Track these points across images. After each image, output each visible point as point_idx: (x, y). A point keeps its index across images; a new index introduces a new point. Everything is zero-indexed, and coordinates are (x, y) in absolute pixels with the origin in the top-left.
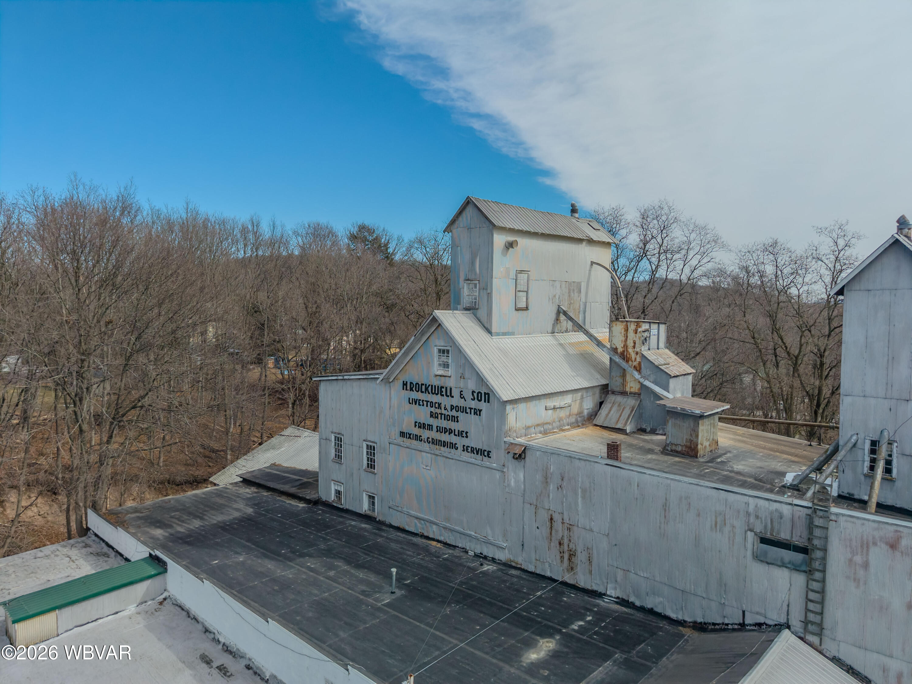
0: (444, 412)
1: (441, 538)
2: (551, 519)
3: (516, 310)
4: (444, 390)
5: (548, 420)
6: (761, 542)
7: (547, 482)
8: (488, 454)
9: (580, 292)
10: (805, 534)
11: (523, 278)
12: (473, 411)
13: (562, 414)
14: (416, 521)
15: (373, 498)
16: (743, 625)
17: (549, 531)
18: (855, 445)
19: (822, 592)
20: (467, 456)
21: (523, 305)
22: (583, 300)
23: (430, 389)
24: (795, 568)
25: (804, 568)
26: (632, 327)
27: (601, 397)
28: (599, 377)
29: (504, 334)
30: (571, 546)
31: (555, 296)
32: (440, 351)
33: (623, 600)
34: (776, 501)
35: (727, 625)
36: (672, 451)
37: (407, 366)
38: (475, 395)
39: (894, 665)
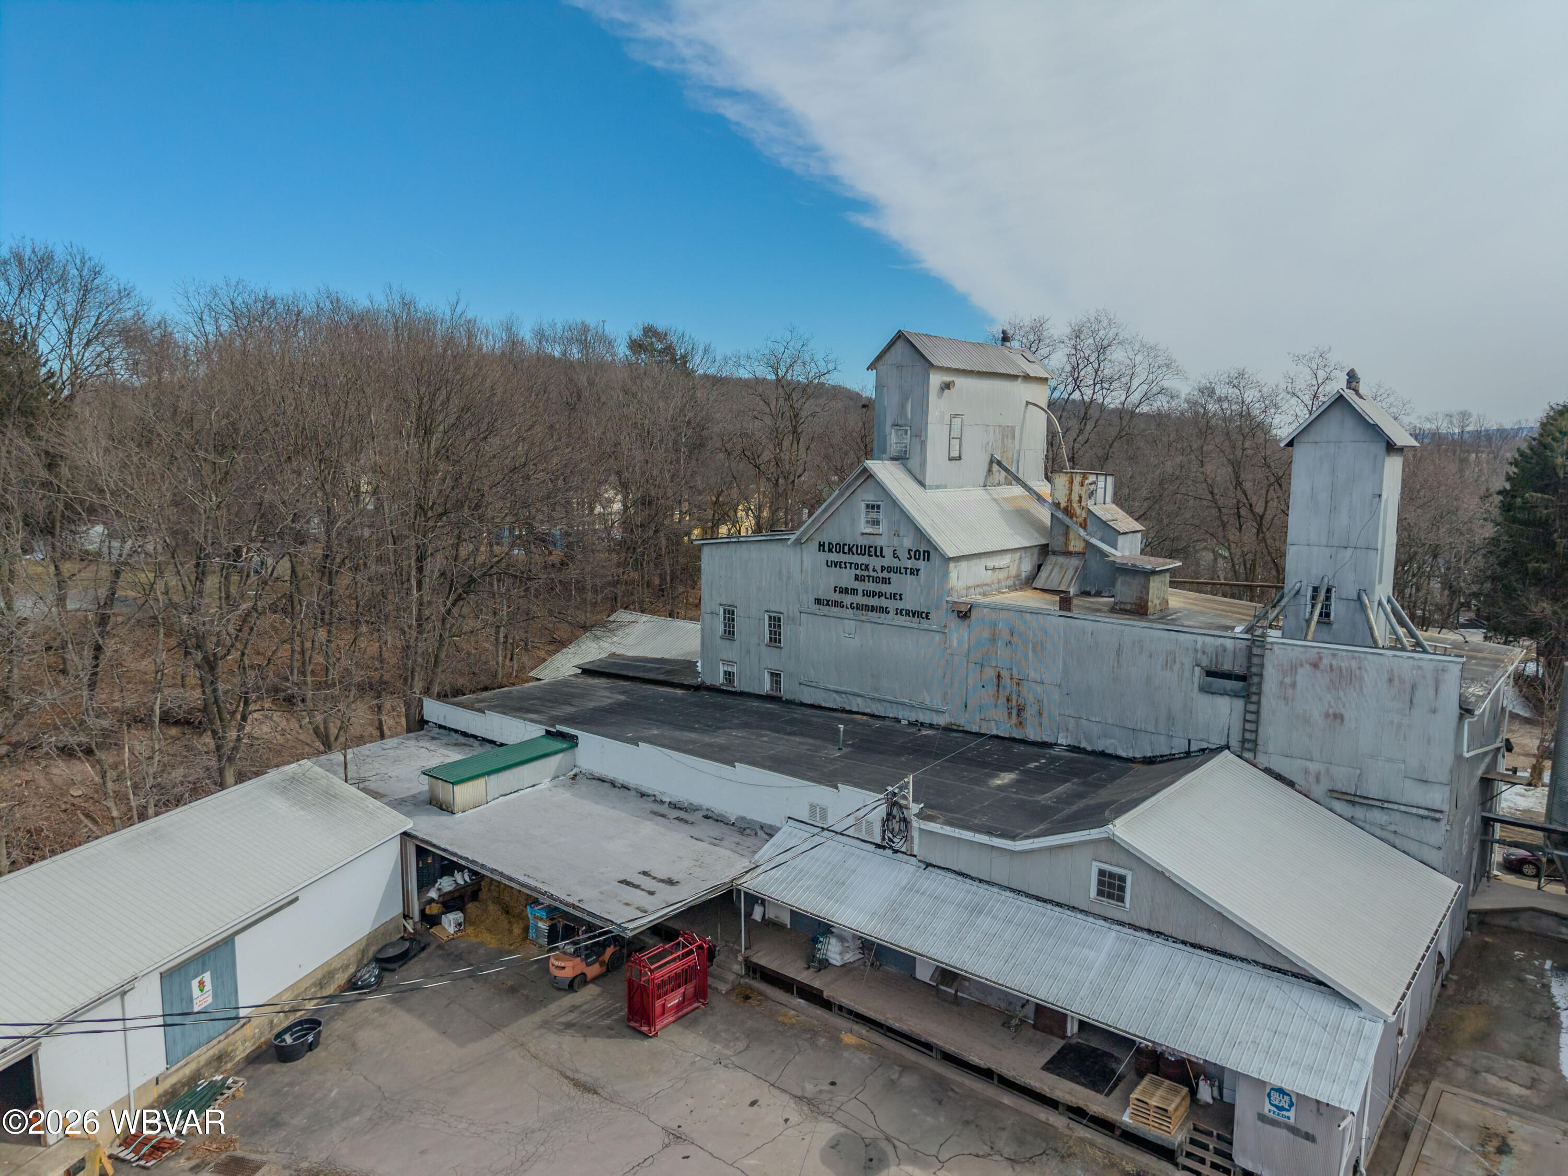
0: (872, 573)
1: (868, 711)
2: (999, 676)
3: (950, 459)
4: (872, 550)
5: (988, 581)
6: (1207, 676)
7: (994, 640)
8: (927, 616)
9: (1014, 438)
10: (1245, 664)
11: (957, 422)
12: (909, 571)
13: (1001, 575)
14: (835, 695)
15: (778, 675)
16: (1188, 754)
17: (995, 688)
18: (1298, 592)
19: (1257, 713)
20: (901, 620)
21: (955, 454)
22: (1017, 447)
23: (854, 549)
24: (1235, 695)
25: (1243, 694)
26: (1077, 479)
27: (1039, 559)
28: (1037, 535)
29: (937, 487)
30: (1020, 701)
31: (988, 443)
32: (868, 506)
33: (1074, 747)
34: (1221, 637)
35: (1174, 755)
36: (1120, 610)
37: (825, 525)
38: (912, 553)
39: (1313, 767)
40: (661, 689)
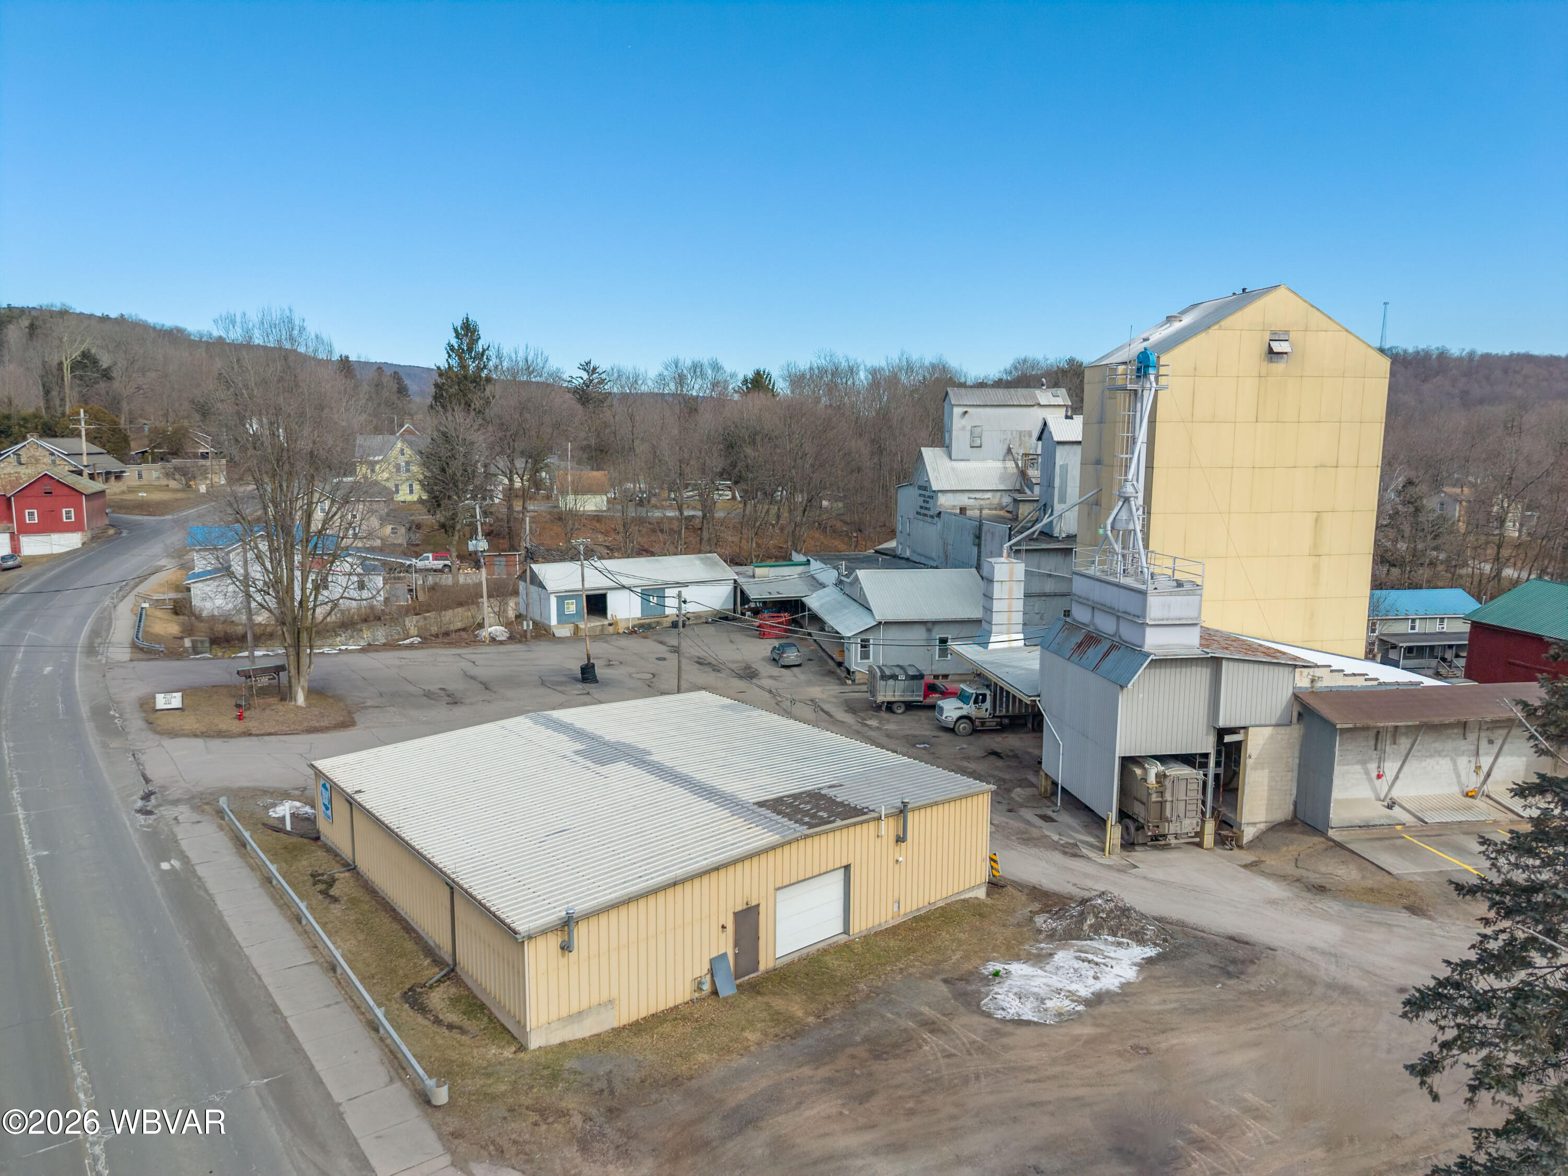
3: (971, 447)
5: (971, 504)
11: (977, 429)
21: (976, 445)
29: (962, 460)
31: (1006, 439)
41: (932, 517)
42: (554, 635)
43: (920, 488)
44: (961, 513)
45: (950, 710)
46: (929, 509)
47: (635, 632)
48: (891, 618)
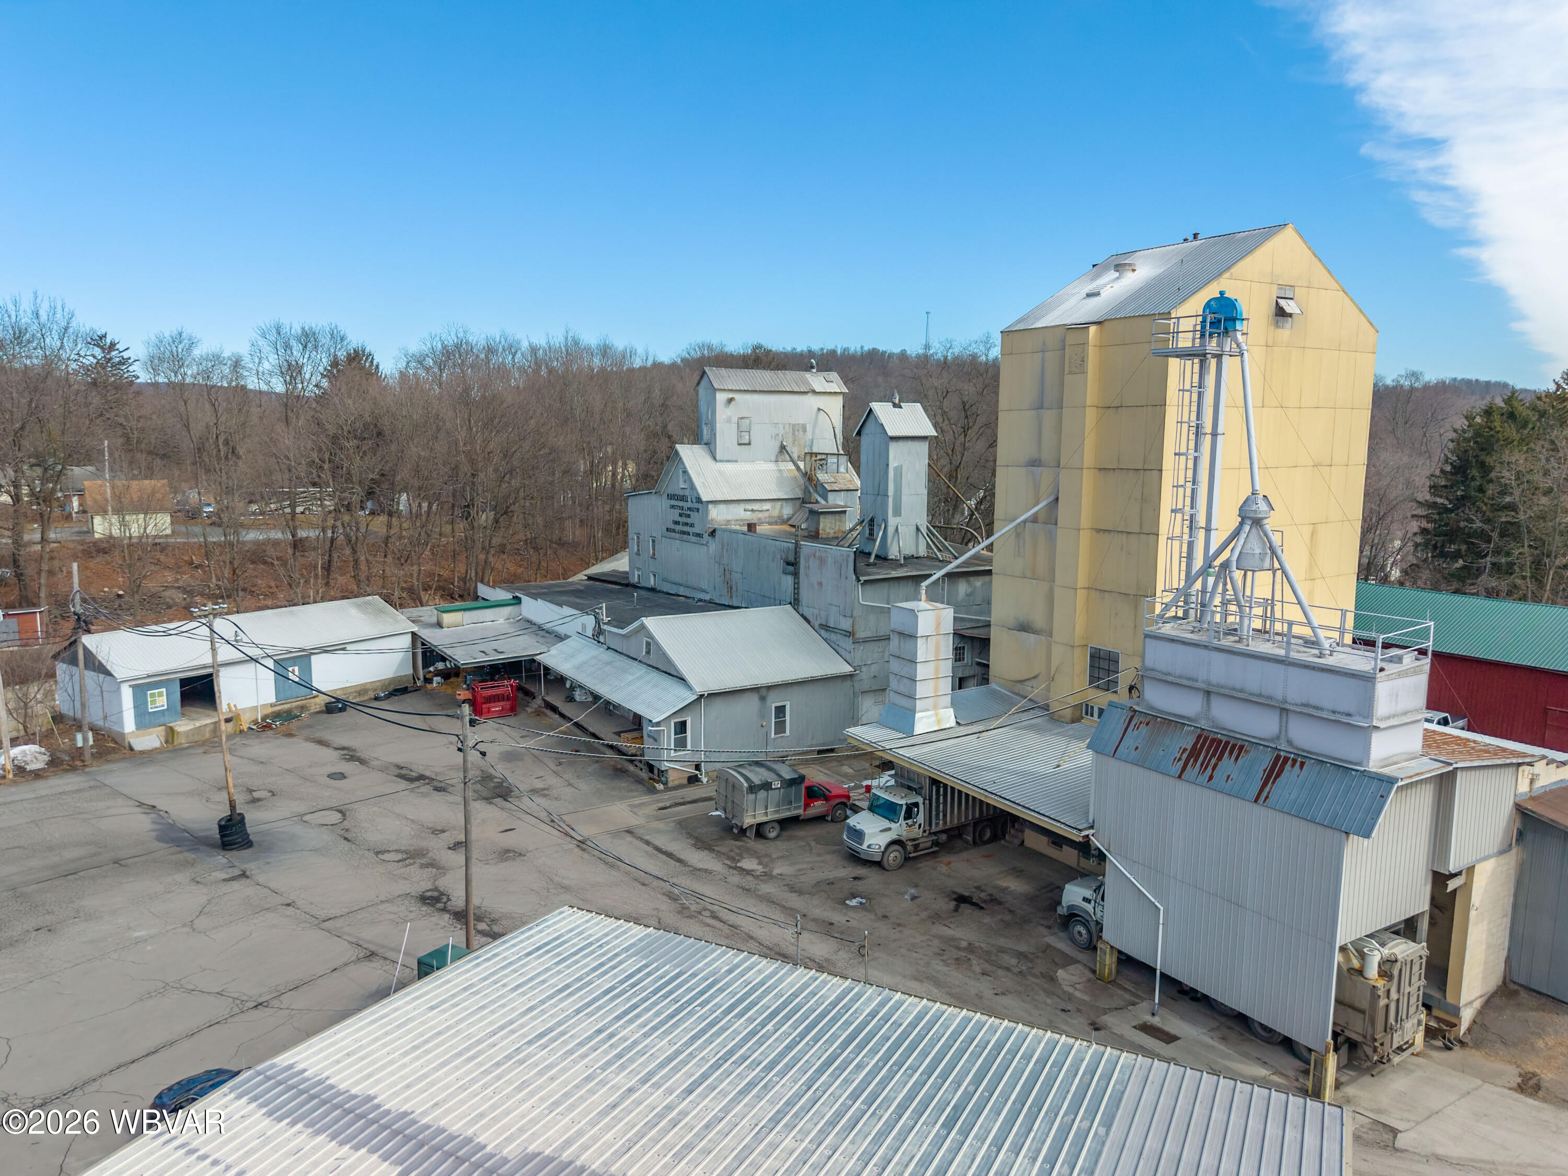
0: (684, 512)
2: (725, 569)
3: (739, 444)
4: (684, 498)
8: (702, 536)
9: (805, 431)
10: (795, 557)
11: (745, 422)
12: (695, 510)
14: (674, 586)
15: (655, 575)
17: (724, 576)
19: (798, 583)
20: (695, 539)
21: (745, 441)
23: (678, 497)
24: (792, 574)
29: (727, 461)
30: (731, 584)
31: (777, 437)
32: (683, 472)
37: (669, 483)
38: (695, 500)
39: (816, 612)
40: (610, 586)
41: (699, 535)
42: (131, 749)
43: (671, 497)
44: (749, 530)
45: (873, 835)
46: (692, 525)
47: (267, 727)
48: (715, 687)
